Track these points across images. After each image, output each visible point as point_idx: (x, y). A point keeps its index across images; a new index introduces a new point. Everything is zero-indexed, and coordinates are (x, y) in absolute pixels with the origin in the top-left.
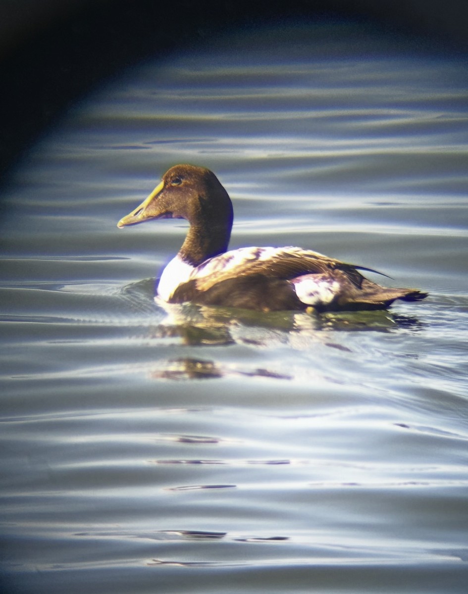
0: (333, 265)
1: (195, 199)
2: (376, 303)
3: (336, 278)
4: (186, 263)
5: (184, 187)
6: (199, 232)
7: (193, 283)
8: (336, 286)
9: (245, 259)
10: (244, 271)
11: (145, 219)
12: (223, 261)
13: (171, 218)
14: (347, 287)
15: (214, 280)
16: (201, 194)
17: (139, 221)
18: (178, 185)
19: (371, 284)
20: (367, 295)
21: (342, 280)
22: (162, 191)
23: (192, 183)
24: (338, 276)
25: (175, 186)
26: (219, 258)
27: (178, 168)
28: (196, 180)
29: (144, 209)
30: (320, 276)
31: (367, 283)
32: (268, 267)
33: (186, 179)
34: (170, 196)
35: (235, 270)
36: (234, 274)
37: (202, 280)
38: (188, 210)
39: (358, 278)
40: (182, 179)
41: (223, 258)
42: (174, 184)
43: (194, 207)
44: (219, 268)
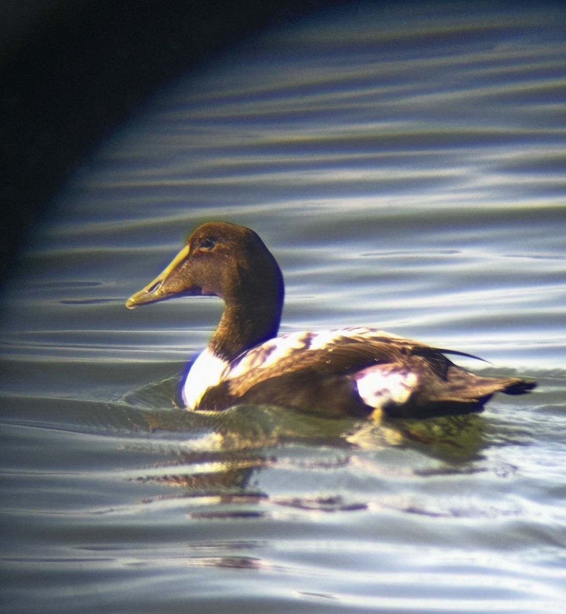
0: (409, 350)
1: (232, 269)
2: (467, 401)
3: (413, 367)
4: (219, 357)
5: (217, 254)
6: (237, 314)
7: (225, 385)
8: (412, 379)
9: (292, 349)
10: (290, 366)
11: (164, 296)
12: (262, 353)
13: (200, 294)
14: (428, 380)
15: (251, 381)
16: (240, 262)
17: (157, 299)
18: (210, 249)
19: (461, 373)
20: (454, 389)
21: (420, 370)
22: (186, 258)
23: (228, 248)
24: (417, 364)
25: (205, 252)
26: (258, 349)
27: (209, 227)
28: (234, 243)
29: (163, 283)
30: (390, 366)
31: (455, 373)
32: (322, 358)
33: (220, 242)
34: (199, 265)
35: (278, 364)
36: (277, 371)
37: (235, 381)
38: (222, 284)
39: (443, 366)
40: (214, 242)
41: (262, 349)
42: (204, 249)
43: (230, 281)
44: (258, 362)
